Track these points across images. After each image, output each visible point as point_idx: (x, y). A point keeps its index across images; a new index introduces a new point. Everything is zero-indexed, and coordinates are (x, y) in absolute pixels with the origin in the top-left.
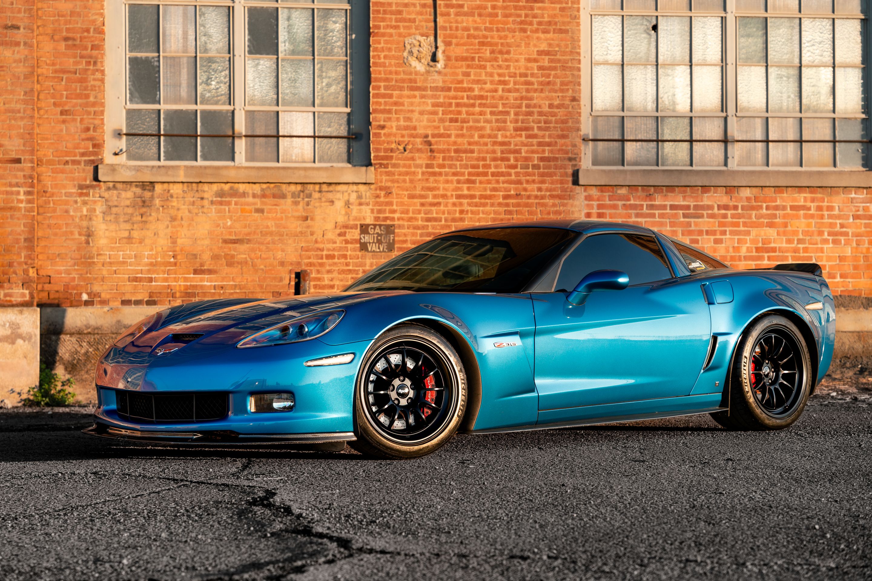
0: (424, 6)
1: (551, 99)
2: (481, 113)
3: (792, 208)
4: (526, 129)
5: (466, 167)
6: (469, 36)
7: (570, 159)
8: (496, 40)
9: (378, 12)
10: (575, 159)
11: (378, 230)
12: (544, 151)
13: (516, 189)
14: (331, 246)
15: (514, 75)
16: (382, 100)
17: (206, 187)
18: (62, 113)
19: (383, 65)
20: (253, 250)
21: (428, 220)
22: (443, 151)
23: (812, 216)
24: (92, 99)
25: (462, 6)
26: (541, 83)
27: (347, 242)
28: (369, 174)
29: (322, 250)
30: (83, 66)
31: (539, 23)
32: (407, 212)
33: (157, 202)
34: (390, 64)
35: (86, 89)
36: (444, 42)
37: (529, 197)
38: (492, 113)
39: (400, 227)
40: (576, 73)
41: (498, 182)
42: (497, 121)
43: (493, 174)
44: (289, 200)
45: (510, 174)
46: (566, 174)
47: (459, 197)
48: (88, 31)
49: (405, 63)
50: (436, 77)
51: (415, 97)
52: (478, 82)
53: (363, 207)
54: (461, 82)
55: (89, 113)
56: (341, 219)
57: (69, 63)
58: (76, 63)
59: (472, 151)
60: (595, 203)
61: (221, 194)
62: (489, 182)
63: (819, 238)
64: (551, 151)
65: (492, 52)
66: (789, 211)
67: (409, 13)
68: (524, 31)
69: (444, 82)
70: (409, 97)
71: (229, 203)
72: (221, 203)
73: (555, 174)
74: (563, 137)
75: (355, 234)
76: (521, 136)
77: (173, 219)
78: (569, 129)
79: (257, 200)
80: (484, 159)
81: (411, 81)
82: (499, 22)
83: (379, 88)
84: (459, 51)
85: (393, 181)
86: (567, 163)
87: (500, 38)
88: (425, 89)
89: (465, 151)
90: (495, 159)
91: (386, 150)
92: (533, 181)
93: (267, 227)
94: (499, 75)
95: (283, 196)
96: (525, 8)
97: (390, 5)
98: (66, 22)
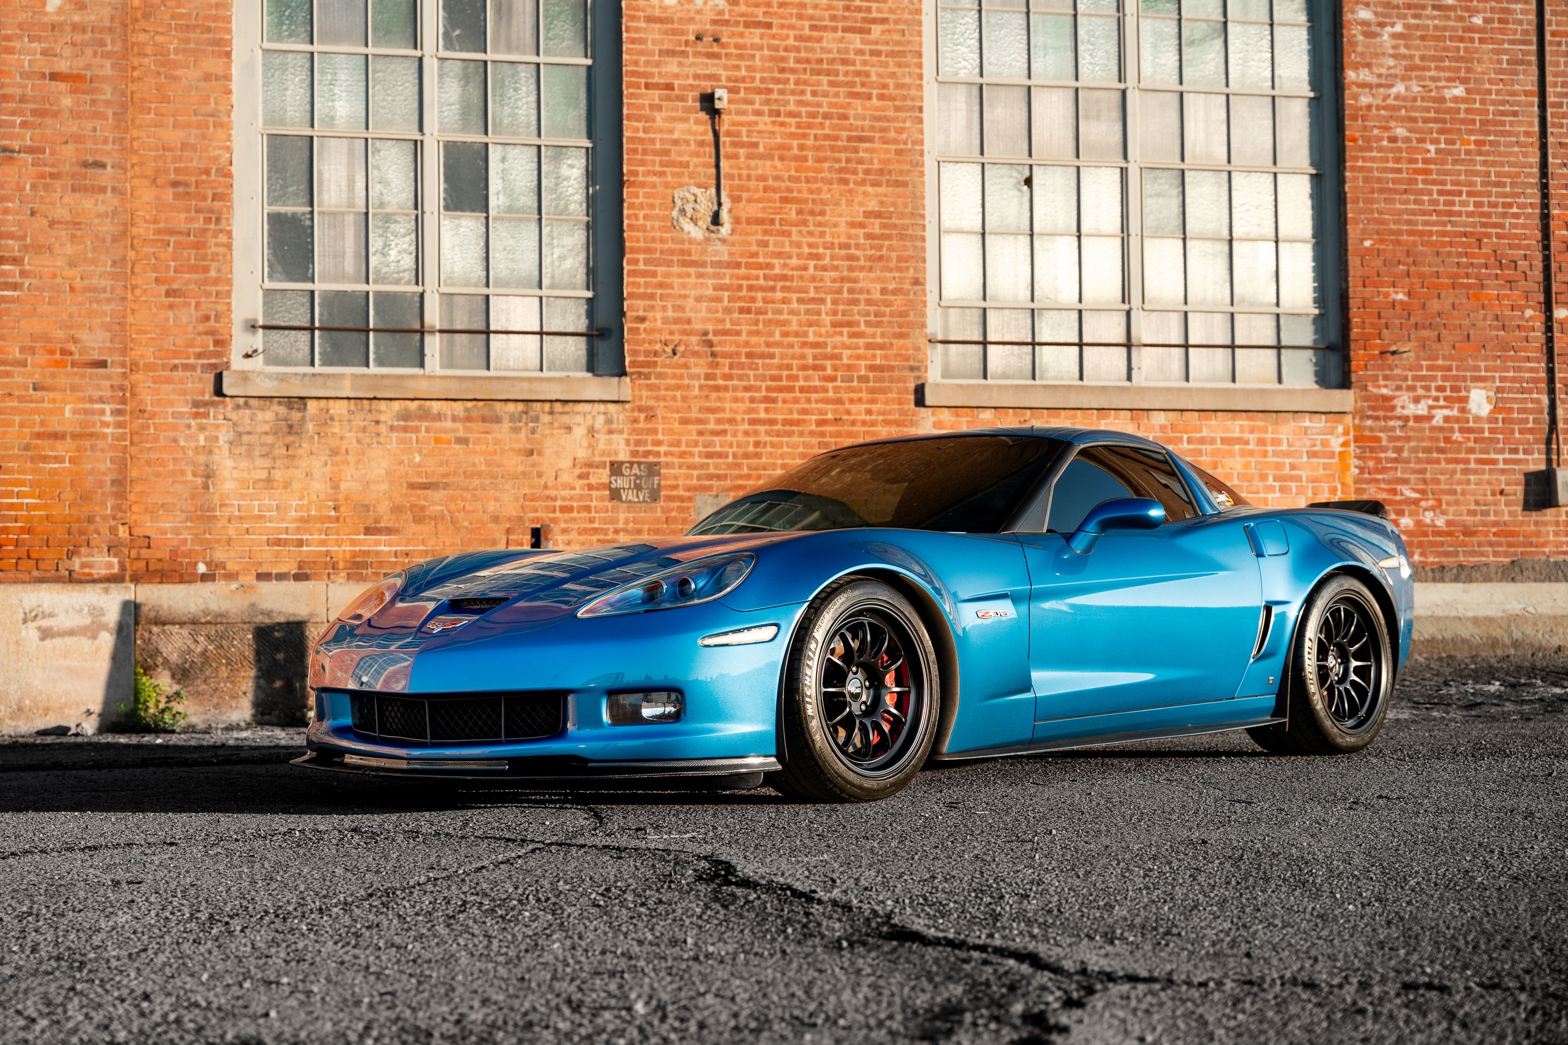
0: (701, 143)
1: (884, 281)
2: (784, 301)
3: (1224, 441)
4: (849, 324)
5: (763, 378)
6: (766, 189)
7: (912, 369)
8: (805, 195)
9: (635, 151)
10: (918, 369)
11: (636, 470)
12: (874, 356)
13: (834, 412)
14: (567, 493)
15: (831, 246)
16: (641, 280)
17: (383, 405)
18: (168, 294)
19: (643, 229)
20: (453, 499)
21: (709, 455)
22: (729, 355)
23: (1251, 453)
24: (213, 273)
25: (755, 145)
26: (870, 258)
27: (591, 487)
28: (623, 388)
29: (554, 499)
30: (199, 224)
31: (867, 172)
32: (678, 444)
33: (310, 426)
34: (653, 228)
35: (204, 258)
36: (730, 196)
37: (853, 423)
38: (800, 301)
39: (667, 465)
40: (919, 244)
41: (809, 401)
42: (807, 312)
43: (802, 390)
44: (506, 425)
45: (825, 390)
46: (906, 391)
47: (753, 422)
48: (207, 172)
49: (674, 226)
50: (719, 247)
51: (689, 276)
52: (779, 255)
53: (614, 436)
54: (755, 255)
55: (208, 294)
56: (582, 454)
57: (180, 220)
58: (190, 220)
59: (772, 356)
61: (405, 416)
62: (796, 401)
63: (1261, 485)
64: (885, 357)
65: (800, 212)
66: (1219, 445)
67: (680, 154)
68: (845, 182)
69: (730, 254)
70: (680, 276)
71: (417, 430)
72: (405, 429)
73: (891, 390)
74: (902, 336)
75: (603, 476)
76: (841, 334)
77: (334, 452)
78: (910, 325)
79: (459, 425)
80: (789, 367)
81: (682, 252)
82: (809, 169)
83: (636, 262)
84: (753, 210)
85: (657, 399)
86: (907, 373)
87: (811, 192)
88: (703, 264)
89: (762, 356)
90: (804, 368)
91: (647, 353)
92: (860, 400)
93: (474, 465)
94: (810, 245)
95: (498, 420)
96: (845, 149)
97: (652, 141)
98: (175, 160)
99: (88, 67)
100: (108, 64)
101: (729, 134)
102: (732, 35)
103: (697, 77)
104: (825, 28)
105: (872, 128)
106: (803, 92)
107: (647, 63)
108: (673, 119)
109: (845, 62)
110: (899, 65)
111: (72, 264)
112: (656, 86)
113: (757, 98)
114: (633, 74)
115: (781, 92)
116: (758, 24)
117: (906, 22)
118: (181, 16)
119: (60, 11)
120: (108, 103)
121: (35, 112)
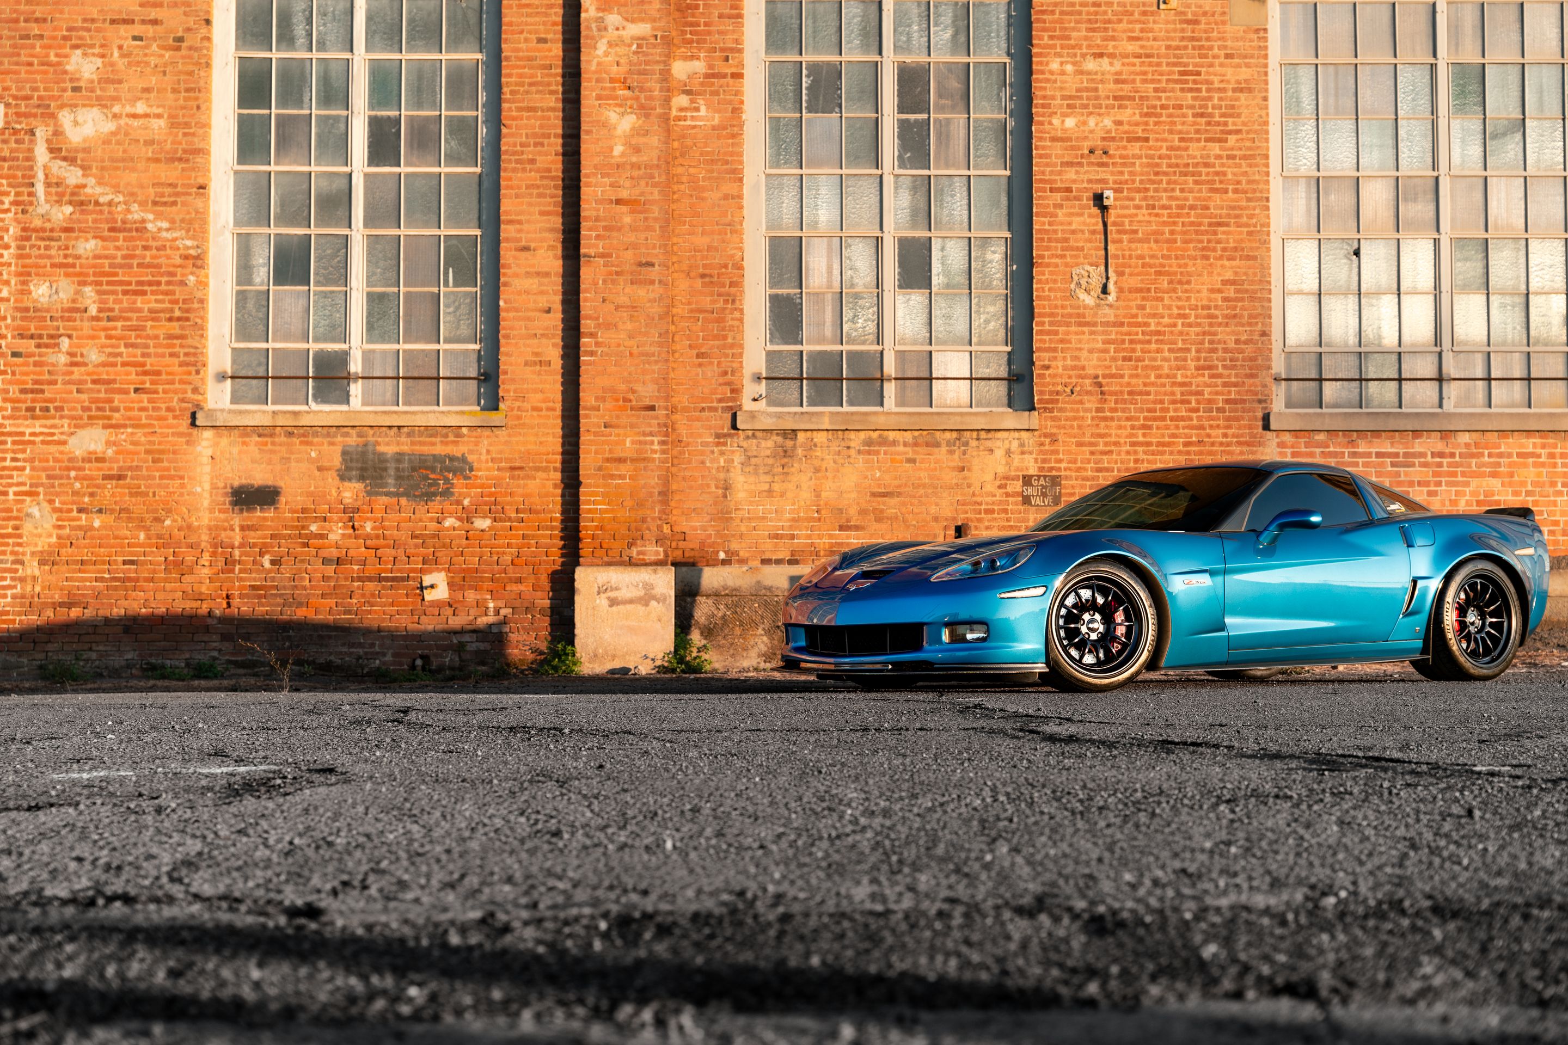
0: (1093, 232)
1: (1238, 333)
2: (1158, 351)
3: (1519, 455)
4: (1210, 368)
5: (1141, 410)
6: (1144, 266)
7: (1260, 401)
8: (1175, 269)
9: (1042, 240)
10: (1265, 401)
11: (1042, 482)
12: (1229, 393)
13: (1198, 435)
14: (989, 499)
15: (1195, 308)
16: (1047, 338)
17: (852, 435)
18: (698, 356)
19: (1048, 298)
20: (904, 504)
21: (1099, 470)
22: (1115, 393)
23: (1543, 465)
24: (730, 340)
25: (1136, 232)
26: (1226, 316)
27: (1008, 495)
28: (1033, 420)
29: (980, 504)
30: (720, 304)
31: (1224, 249)
32: (1075, 462)
33: (800, 451)
34: (1056, 297)
35: (723, 329)
36: (1116, 272)
37: (1213, 444)
38: (1170, 350)
39: (1067, 478)
40: (1266, 304)
41: (1177, 427)
42: (1176, 359)
43: (1172, 419)
44: (944, 449)
45: (1191, 419)
46: (1255, 418)
47: (1133, 444)
48: (726, 266)
49: (1072, 296)
50: (1107, 310)
51: (1083, 333)
52: (1154, 316)
53: (1026, 456)
54: (1136, 316)
55: (727, 356)
56: (1001, 470)
57: (706, 302)
58: (713, 302)
59: (1148, 393)
60: (1289, 451)
61: (869, 443)
62: (1167, 427)
63: (1551, 490)
64: (1238, 393)
65: (1170, 282)
66: (1515, 458)
67: (1076, 240)
68: (1207, 258)
69: (1116, 316)
70: (1076, 333)
71: (877, 453)
72: (869, 453)
73: (1243, 419)
74: (1252, 376)
75: (1017, 486)
76: (1203, 376)
77: (817, 470)
78: (1259, 367)
79: (909, 449)
80: (1162, 402)
81: (1078, 315)
82: (1178, 249)
83: (1043, 324)
84: (1134, 282)
85: (1059, 427)
86: (1256, 405)
87: (1180, 266)
88: (1095, 324)
89: (1141, 393)
90: (1174, 402)
91: (1051, 393)
92: (1218, 426)
93: (920, 478)
94: (1179, 308)
95: (938, 445)
96: (1207, 232)
97: (1055, 232)
98: (703, 258)
99: (642, 194)
100: (656, 191)
101: (1115, 224)
102: (1118, 148)
103: (1090, 181)
104: (1191, 140)
105: (1228, 216)
106: (1173, 190)
107: (1052, 173)
108: (1072, 214)
109: (1206, 165)
110: (1250, 166)
111: (631, 337)
112: (1058, 190)
113: (1137, 196)
114: (1041, 181)
115: (1156, 190)
116: (1138, 139)
117: (1256, 132)
118: (708, 153)
119: (623, 154)
120: (656, 219)
121: (605, 228)
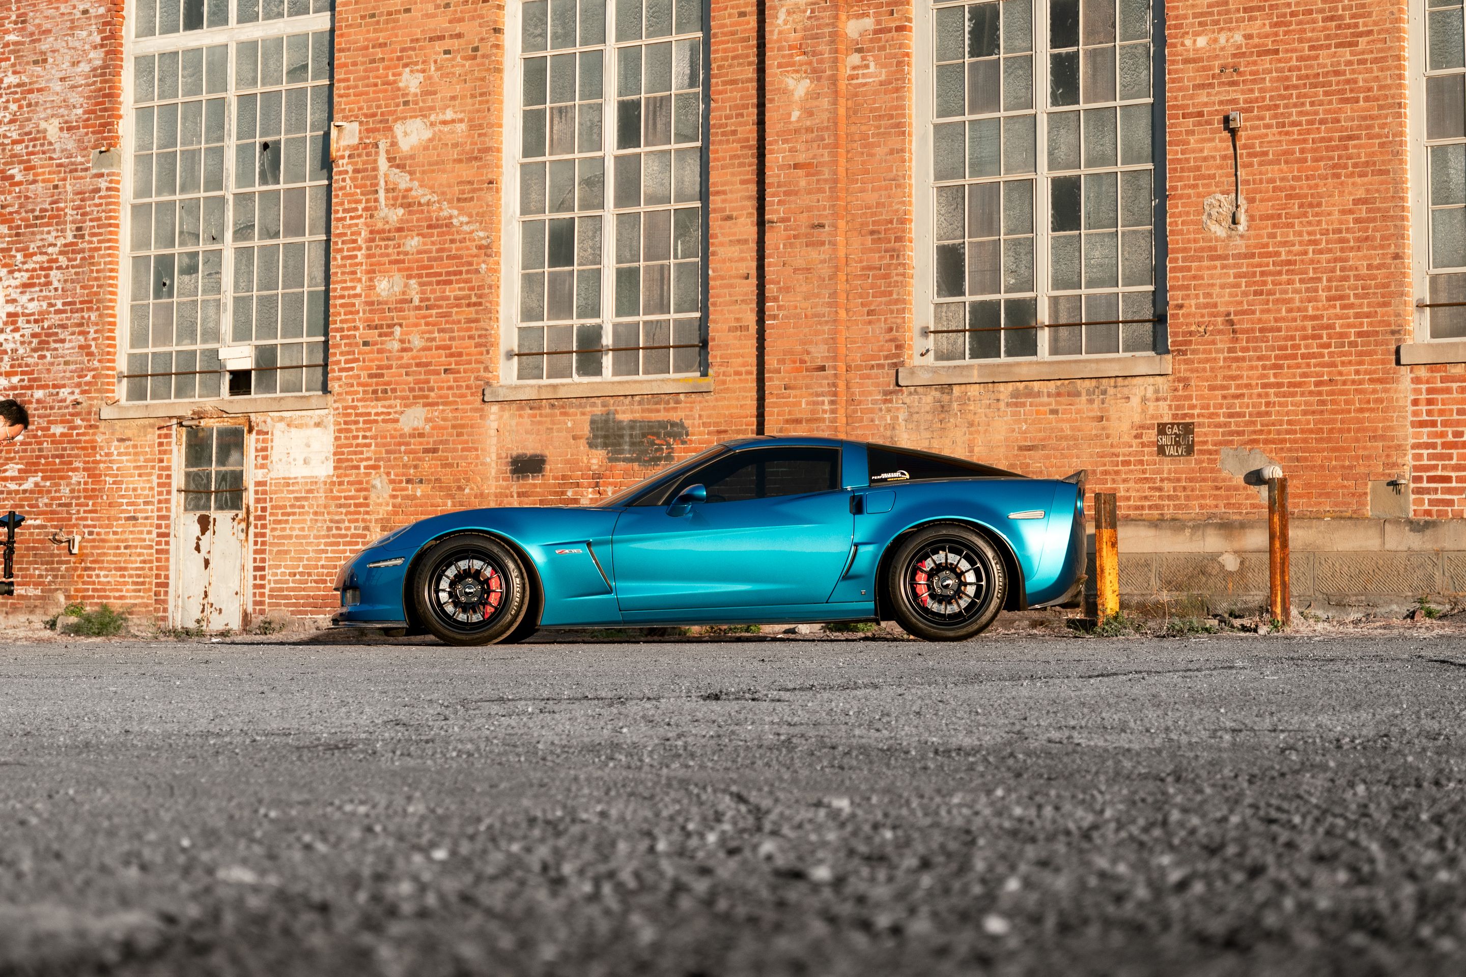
0: (1224, 158)
1: (1370, 258)
2: (1290, 282)
4: (1341, 298)
5: (1273, 349)
6: (1275, 189)
7: (1393, 333)
8: (1305, 191)
9: (1175, 170)
10: (1398, 332)
11: (1176, 430)
12: (1362, 324)
13: (1329, 373)
14: (1127, 450)
15: (1326, 232)
16: (1180, 275)
17: (1002, 387)
18: (868, 314)
19: (1181, 232)
20: (1048, 457)
21: (1231, 415)
22: (1246, 331)
24: (895, 296)
25: (1265, 154)
26: (1358, 240)
27: (1143, 445)
28: (1167, 363)
29: (1117, 455)
30: (887, 261)
31: (1355, 165)
32: (1207, 407)
33: (955, 405)
34: (1189, 232)
35: (889, 285)
36: (1247, 199)
37: (1344, 383)
38: (1302, 281)
39: (1200, 425)
40: (1399, 223)
41: (1308, 365)
42: (1307, 290)
43: (1303, 356)
44: (1084, 398)
45: (1322, 355)
46: (1388, 351)
47: (1265, 386)
48: (891, 222)
49: (1202, 228)
50: (1239, 242)
51: (1215, 267)
52: (1284, 244)
53: (1161, 403)
54: (1266, 245)
55: (892, 312)
56: (1137, 419)
57: (875, 259)
58: (881, 258)
59: (1279, 330)
60: (1424, 387)
61: (1015, 394)
62: (1298, 366)
64: (1370, 324)
65: (1301, 206)
67: (1208, 168)
68: (1338, 176)
69: (1247, 247)
70: (1208, 268)
71: (1023, 405)
72: (1016, 405)
73: (1376, 353)
74: (1385, 304)
75: (1151, 435)
76: (1334, 307)
77: (971, 424)
78: (1391, 295)
79: (1052, 400)
80: (1293, 338)
81: (1211, 249)
82: (1308, 169)
83: (1176, 260)
84: (1268, 208)
85: (1192, 371)
86: (1389, 337)
87: (1310, 188)
88: (1226, 257)
89: (1272, 330)
90: (1305, 338)
91: (1184, 334)
92: (1350, 363)
93: (1062, 430)
94: (1309, 233)
95: (1078, 394)
96: (1337, 148)
97: (1188, 160)
98: (874, 214)
99: (814, 157)
100: (826, 152)
101: (1245, 147)
102: (1248, 64)
103: (1221, 103)
104: (1321, 47)
105: (1360, 127)
106: (1303, 104)
107: (1184, 97)
108: (1203, 141)
109: (1337, 73)
110: (1382, 69)
111: (806, 298)
112: (1190, 115)
113: (1267, 114)
114: (1173, 107)
115: (1286, 106)
116: (1267, 52)
117: (1387, 31)
118: (876, 109)
119: (799, 119)
120: (826, 180)
121: (786, 193)
